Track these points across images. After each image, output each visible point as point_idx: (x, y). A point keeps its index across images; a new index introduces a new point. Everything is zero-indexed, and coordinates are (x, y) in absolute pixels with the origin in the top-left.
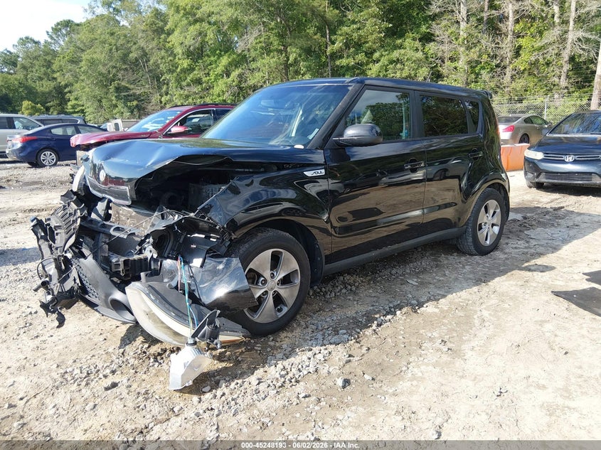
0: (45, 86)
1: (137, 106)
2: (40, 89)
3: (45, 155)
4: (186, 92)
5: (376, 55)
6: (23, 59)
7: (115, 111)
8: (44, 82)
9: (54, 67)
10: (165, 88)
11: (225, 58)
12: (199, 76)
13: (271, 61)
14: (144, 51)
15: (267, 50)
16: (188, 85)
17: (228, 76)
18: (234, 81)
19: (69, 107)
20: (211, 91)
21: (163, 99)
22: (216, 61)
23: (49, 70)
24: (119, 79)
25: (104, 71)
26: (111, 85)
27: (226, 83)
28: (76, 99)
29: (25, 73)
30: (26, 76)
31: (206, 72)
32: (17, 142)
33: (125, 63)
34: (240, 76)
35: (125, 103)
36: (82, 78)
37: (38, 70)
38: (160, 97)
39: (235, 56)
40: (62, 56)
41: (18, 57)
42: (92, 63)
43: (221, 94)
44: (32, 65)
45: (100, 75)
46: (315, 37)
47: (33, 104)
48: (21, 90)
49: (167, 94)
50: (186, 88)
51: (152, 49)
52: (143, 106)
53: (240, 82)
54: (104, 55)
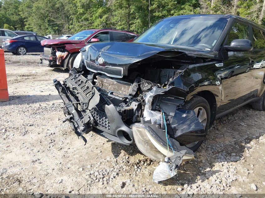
0: (15, 18)
1: (58, 29)
2: (12, 19)
3: (21, 49)
4: (81, 24)
5: (172, 12)
6: (4, 4)
7: (47, 31)
8: (14, 16)
9: (20, 9)
10: (71, 22)
11: (101, 9)
12: (87, 17)
13: (123, 12)
14: (62, 4)
15: (121, 6)
16: (82, 21)
17: (101, 18)
18: (104, 20)
19: (26, 28)
20: (93, 24)
21: (70, 27)
22: (96, 11)
23: (17, 10)
24: (50, 17)
25: (43, 12)
26: (46, 19)
27: (100, 21)
28: (29, 25)
29: (5, 11)
30: (6, 12)
31: (91, 15)
32: (8, 42)
33: (53, 9)
34: (107, 18)
35: (52, 28)
36: (33, 15)
37: (11, 10)
38: (68, 26)
39: (105, 9)
40: (23, 4)
41: (2, 3)
42: (38, 8)
43: (97, 26)
44: (9, 8)
45: (41, 14)
46: (144, 2)
47: (9, 26)
48: (3, 19)
49: (72, 24)
50: (81, 22)
51: (66, 3)
52: (60, 29)
53: (107, 21)
54: (43, 5)
